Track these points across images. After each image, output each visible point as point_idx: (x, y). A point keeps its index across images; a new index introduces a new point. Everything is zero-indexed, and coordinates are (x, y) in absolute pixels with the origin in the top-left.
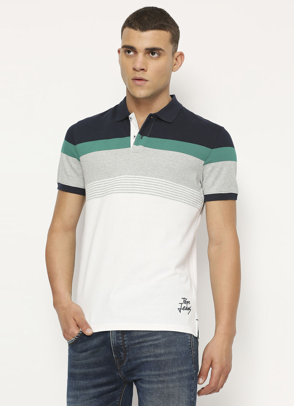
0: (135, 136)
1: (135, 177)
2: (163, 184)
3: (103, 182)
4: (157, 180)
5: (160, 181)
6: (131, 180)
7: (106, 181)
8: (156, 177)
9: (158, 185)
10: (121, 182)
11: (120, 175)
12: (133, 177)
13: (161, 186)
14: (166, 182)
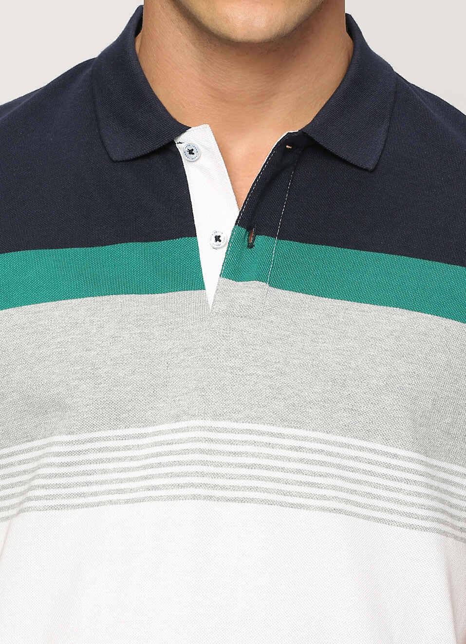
0: (218, 239)
1: (251, 432)
2: (377, 463)
3: (91, 441)
4: (348, 446)
5: (361, 449)
6: (231, 442)
7: (108, 439)
8: (346, 430)
9: (353, 470)
10: (186, 452)
11: (177, 418)
12: (242, 431)
13: (365, 472)
14: (386, 454)
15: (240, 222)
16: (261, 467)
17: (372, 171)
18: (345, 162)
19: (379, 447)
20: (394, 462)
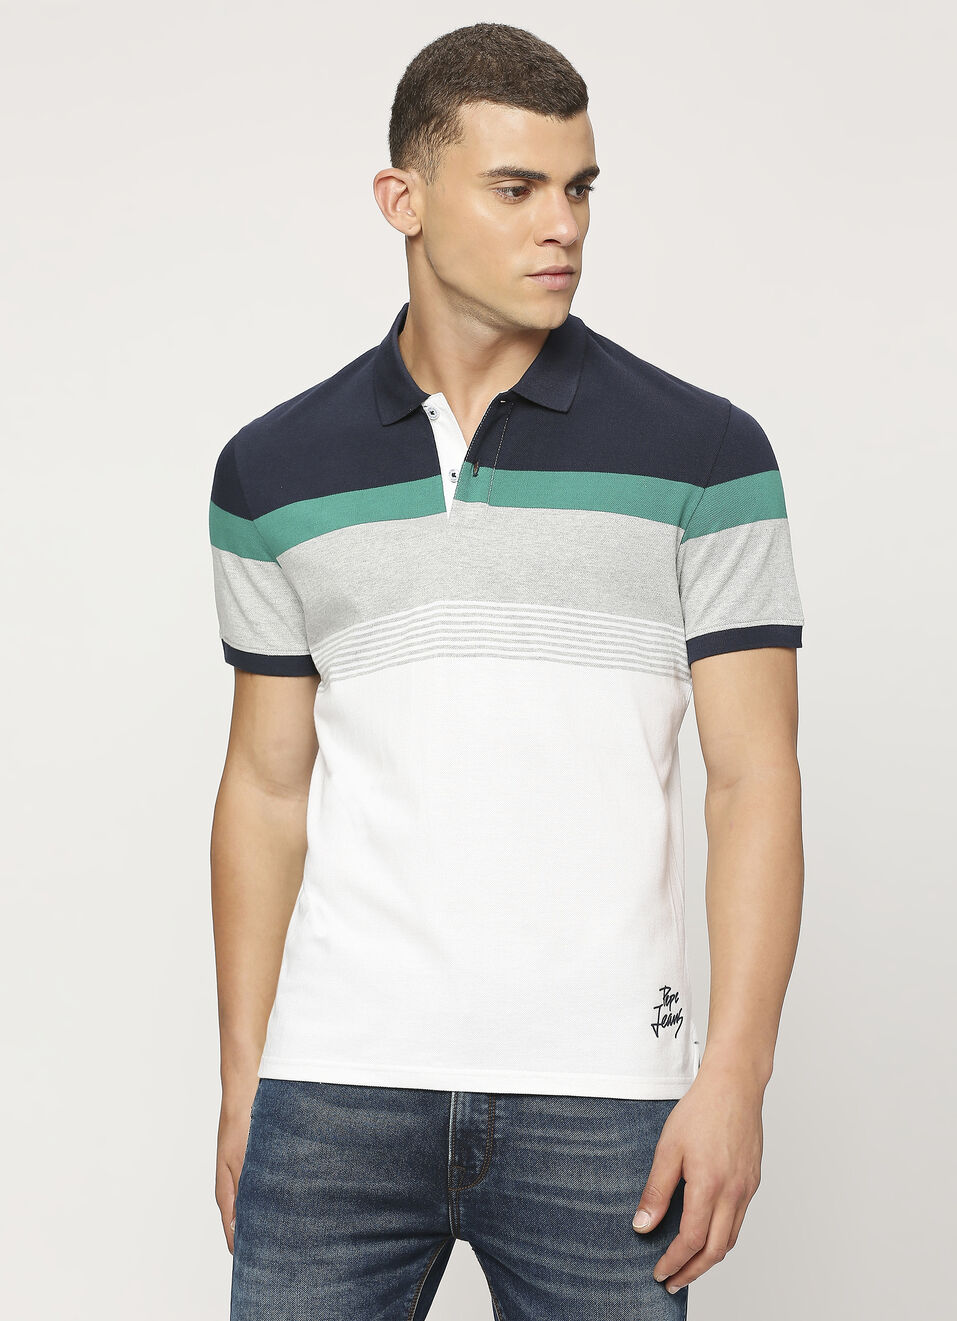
0: (454, 475)
1: (478, 607)
2: (572, 623)
3: (376, 624)
4: (548, 612)
5: (559, 613)
6: (464, 615)
7: (387, 622)
8: (545, 601)
9: (552, 628)
10: (433, 624)
11: (426, 602)
12: (471, 607)
13: (563, 630)
14: (577, 615)
15: (468, 459)
16: (486, 631)
17: (567, 413)
18: (546, 408)
19: (572, 611)
20: (583, 620)
